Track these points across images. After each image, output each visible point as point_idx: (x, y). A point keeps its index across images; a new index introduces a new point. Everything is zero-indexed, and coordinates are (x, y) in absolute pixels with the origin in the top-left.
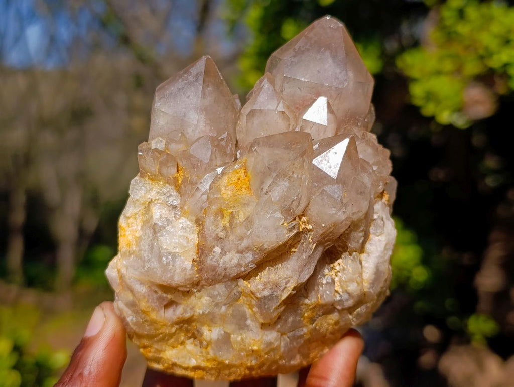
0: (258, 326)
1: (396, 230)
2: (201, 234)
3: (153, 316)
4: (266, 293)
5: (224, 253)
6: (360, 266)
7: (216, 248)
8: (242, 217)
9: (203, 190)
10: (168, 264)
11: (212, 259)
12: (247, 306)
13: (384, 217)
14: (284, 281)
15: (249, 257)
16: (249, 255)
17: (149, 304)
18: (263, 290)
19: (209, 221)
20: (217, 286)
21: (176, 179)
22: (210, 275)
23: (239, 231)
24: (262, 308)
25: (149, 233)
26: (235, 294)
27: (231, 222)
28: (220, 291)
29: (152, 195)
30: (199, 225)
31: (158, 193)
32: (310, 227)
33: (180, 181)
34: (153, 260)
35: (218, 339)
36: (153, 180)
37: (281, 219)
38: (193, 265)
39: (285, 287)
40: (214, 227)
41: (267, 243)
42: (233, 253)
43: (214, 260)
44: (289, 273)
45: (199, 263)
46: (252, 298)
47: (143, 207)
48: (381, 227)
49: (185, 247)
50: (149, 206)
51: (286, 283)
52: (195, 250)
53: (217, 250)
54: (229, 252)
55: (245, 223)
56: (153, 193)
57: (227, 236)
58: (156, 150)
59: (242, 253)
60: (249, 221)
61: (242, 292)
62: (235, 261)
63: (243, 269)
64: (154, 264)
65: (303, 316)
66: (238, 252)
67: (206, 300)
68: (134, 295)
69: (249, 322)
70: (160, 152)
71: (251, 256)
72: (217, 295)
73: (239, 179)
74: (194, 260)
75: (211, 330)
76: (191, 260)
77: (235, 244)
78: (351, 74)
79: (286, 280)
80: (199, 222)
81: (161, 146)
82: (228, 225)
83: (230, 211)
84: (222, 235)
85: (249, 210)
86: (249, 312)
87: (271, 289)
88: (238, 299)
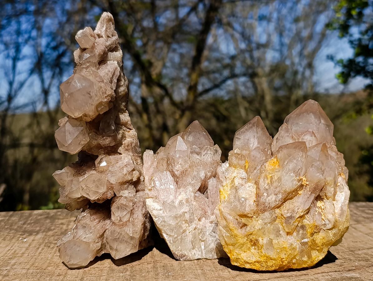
0: (285, 234)
1: (349, 191)
2: (258, 188)
3: (236, 232)
4: (289, 215)
5: (268, 196)
6: (333, 206)
7: (265, 193)
8: (276, 178)
9: (258, 168)
10: (243, 203)
11: (263, 199)
12: (280, 224)
13: (343, 184)
14: (297, 208)
15: (280, 196)
16: (280, 195)
17: (234, 226)
18: (287, 213)
19: (261, 181)
20: (265, 213)
21: (245, 166)
22: (262, 207)
23: (275, 184)
24: (287, 223)
25: (234, 191)
26: (274, 218)
27: (271, 181)
28: (267, 216)
29: (235, 174)
30: (256, 184)
31: (237, 173)
32: (308, 183)
33: (247, 168)
34: (236, 201)
35: (267, 243)
36: (235, 168)
37: (293, 176)
38: (254, 203)
39: (298, 212)
40: (264, 184)
41: (288, 188)
42: (273, 195)
43: (264, 199)
44: (299, 204)
45: (257, 202)
46: (282, 219)
47: (230, 181)
48: (342, 188)
49: (250, 195)
50: (233, 180)
51: (298, 209)
52: (255, 196)
53: (265, 194)
54: (271, 195)
55: (278, 180)
56: (235, 173)
57: (270, 188)
58: (237, 153)
59: (276, 195)
60: (280, 179)
61: (277, 217)
62: (274, 199)
63: (277, 203)
64: (237, 203)
65: (307, 232)
66: (275, 195)
67: (260, 222)
68: (227, 221)
69: (281, 232)
70: (239, 154)
71: (281, 196)
72: (266, 218)
73: (274, 163)
74: (254, 201)
75: (263, 240)
76: (253, 201)
77: (273, 191)
78: (322, 121)
79: (298, 207)
80: (257, 183)
81: (239, 152)
82: (270, 183)
83: (271, 175)
84: (267, 187)
85: (279, 174)
86: (281, 227)
87: (291, 213)
88: (275, 220)
